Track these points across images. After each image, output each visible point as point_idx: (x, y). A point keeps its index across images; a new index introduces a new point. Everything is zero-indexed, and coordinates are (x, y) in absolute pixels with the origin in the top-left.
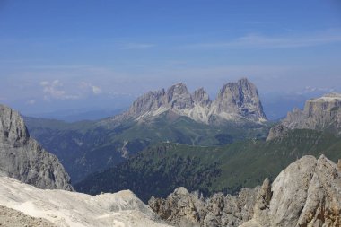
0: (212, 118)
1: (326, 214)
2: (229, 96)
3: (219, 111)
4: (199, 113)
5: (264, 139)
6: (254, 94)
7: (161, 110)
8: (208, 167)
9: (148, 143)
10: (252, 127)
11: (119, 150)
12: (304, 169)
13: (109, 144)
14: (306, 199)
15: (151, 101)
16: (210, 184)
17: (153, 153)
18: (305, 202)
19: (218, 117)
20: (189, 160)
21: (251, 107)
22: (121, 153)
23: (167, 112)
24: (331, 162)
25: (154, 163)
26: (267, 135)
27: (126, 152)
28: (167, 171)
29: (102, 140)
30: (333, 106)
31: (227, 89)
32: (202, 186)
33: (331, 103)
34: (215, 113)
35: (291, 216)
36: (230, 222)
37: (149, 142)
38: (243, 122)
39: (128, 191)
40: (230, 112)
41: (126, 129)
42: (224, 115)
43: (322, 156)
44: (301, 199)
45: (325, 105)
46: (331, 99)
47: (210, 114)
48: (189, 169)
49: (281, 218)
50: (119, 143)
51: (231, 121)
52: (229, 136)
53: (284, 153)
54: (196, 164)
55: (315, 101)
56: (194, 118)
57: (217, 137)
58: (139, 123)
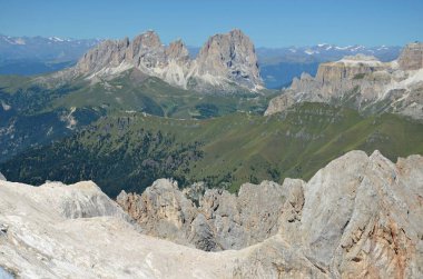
0: (193, 81)
1: (379, 232)
2: (215, 51)
3: (202, 72)
4: (174, 73)
5: (262, 113)
6: (250, 51)
7: (124, 67)
8: (185, 147)
9: (104, 112)
10: (245, 96)
11: (62, 119)
12: (350, 170)
13: (50, 110)
14: (352, 210)
15: (108, 54)
16: (187, 171)
17: (112, 126)
18: (350, 215)
19: (201, 81)
20: (161, 136)
21: (245, 70)
22: (66, 123)
23: (131, 70)
24: (388, 162)
25: (113, 139)
26: (266, 107)
27: (73, 122)
28: (129, 151)
29: (39, 103)
30: (357, 72)
31: (215, 42)
32: (177, 173)
33: (354, 68)
34: (197, 74)
35: (331, 234)
36: (226, 229)
37: (105, 110)
38: (234, 89)
39: (90, 182)
40: (216, 74)
41: (72, 90)
42: (208, 78)
43: (376, 152)
44: (346, 210)
45: (345, 71)
46: (354, 63)
47: (189, 76)
48: (159, 150)
49: (317, 236)
50: (64, 109)
51: (216, 86)
52: (214, 107)
53: (288, 133)
54: (169, 142)
55: (332, 64)
56: (168, 80)
57: (197, 107)
58: (92, 84)
